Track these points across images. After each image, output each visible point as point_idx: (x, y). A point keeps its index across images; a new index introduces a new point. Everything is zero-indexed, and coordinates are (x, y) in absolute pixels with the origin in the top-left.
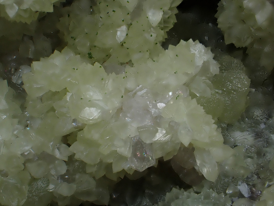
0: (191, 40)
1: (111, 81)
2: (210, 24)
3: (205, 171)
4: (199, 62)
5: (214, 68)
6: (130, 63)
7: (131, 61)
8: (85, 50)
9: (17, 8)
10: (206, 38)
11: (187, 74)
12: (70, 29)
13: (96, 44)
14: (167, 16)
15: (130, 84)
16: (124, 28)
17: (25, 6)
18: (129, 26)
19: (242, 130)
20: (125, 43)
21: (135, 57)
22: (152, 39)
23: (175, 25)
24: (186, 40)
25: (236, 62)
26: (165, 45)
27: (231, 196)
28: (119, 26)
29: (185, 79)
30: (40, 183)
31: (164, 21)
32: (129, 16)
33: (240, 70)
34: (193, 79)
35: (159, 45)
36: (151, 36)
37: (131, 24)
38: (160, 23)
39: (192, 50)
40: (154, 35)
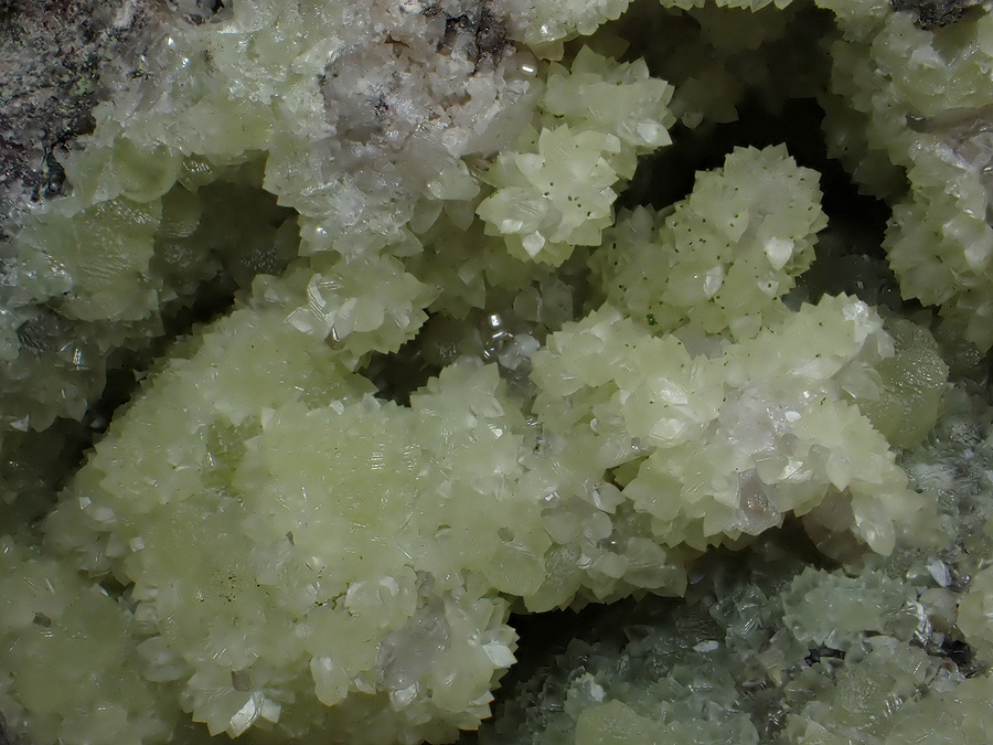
0: (843, 294)
1: (700, 369)
2: (865, 256)
3: (871, 537)
4: (860, 336)
5: (885, 347)
6: (727, 333)
7: (727, 329)
8: (644, 310)
9: (543, 240)
10: (860, 284)
11: (838, 358)
12: (616, 271)
13: (663, 299)
14: (799, 251)
15: (734, 376)
16: (718, 270)
17: (557, 239)
18: (728, 267)
19: (930, 461)
20: (718, 297)
21: (737, 324)
22: (771, 292)
23: (814, 265)
24: (835, 293)
25: (922, 332)
26: (792, 300)
27: (915, 583)
28: (710, 267)
29: (837, 368)
30: (564, 552)
31: (796, 258)
32: (729, 250)
33: (928, 348)
34: (847, 367)
35: (779, 300)
36: (770, 286)
37: (732, 264)
38: (788, 263)
39: (845, 313)
40: (775, 284)
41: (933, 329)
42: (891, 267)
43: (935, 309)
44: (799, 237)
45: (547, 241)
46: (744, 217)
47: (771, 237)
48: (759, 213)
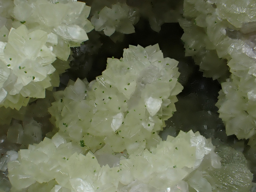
0: (191, 131)
1: (104, 173)
2: (209, 112)
4: (200, 156)
5: (215, 163)
6: (125, 153)
7: (125, 150)
8: (78, 138)
9: (6, 93)
10: (205, 127)
11: (187, 169)
12: (62, 115)
13: (89, 131)
14: (166, 105)
15: (125, 179)
16: (120, 115)
17: (15, 92)
18: (126, 113)
20: (120, 131)
21: (130, 147)
22: (150, 129)
23: (175, 114)
24: (186, 130)
25: (238, 153)
26: (162, 134)
28: (115, 114)
29: (185, 174)
31: (163, 110)
32: (126, 104)
33: (242, 163)
34: (193, 174)
35: (156, 134)
36: (149, 125)
37: (128, 112)
38: (159, 112)
39: (192, 142)
40: (152, 125)
41: (245, 152)
42: (220, 116)
43: (246, 141)
44: (165, 97)
45: (8, 93)
46: (133, 84)
47: (149, 96)
48: (142, 82)
